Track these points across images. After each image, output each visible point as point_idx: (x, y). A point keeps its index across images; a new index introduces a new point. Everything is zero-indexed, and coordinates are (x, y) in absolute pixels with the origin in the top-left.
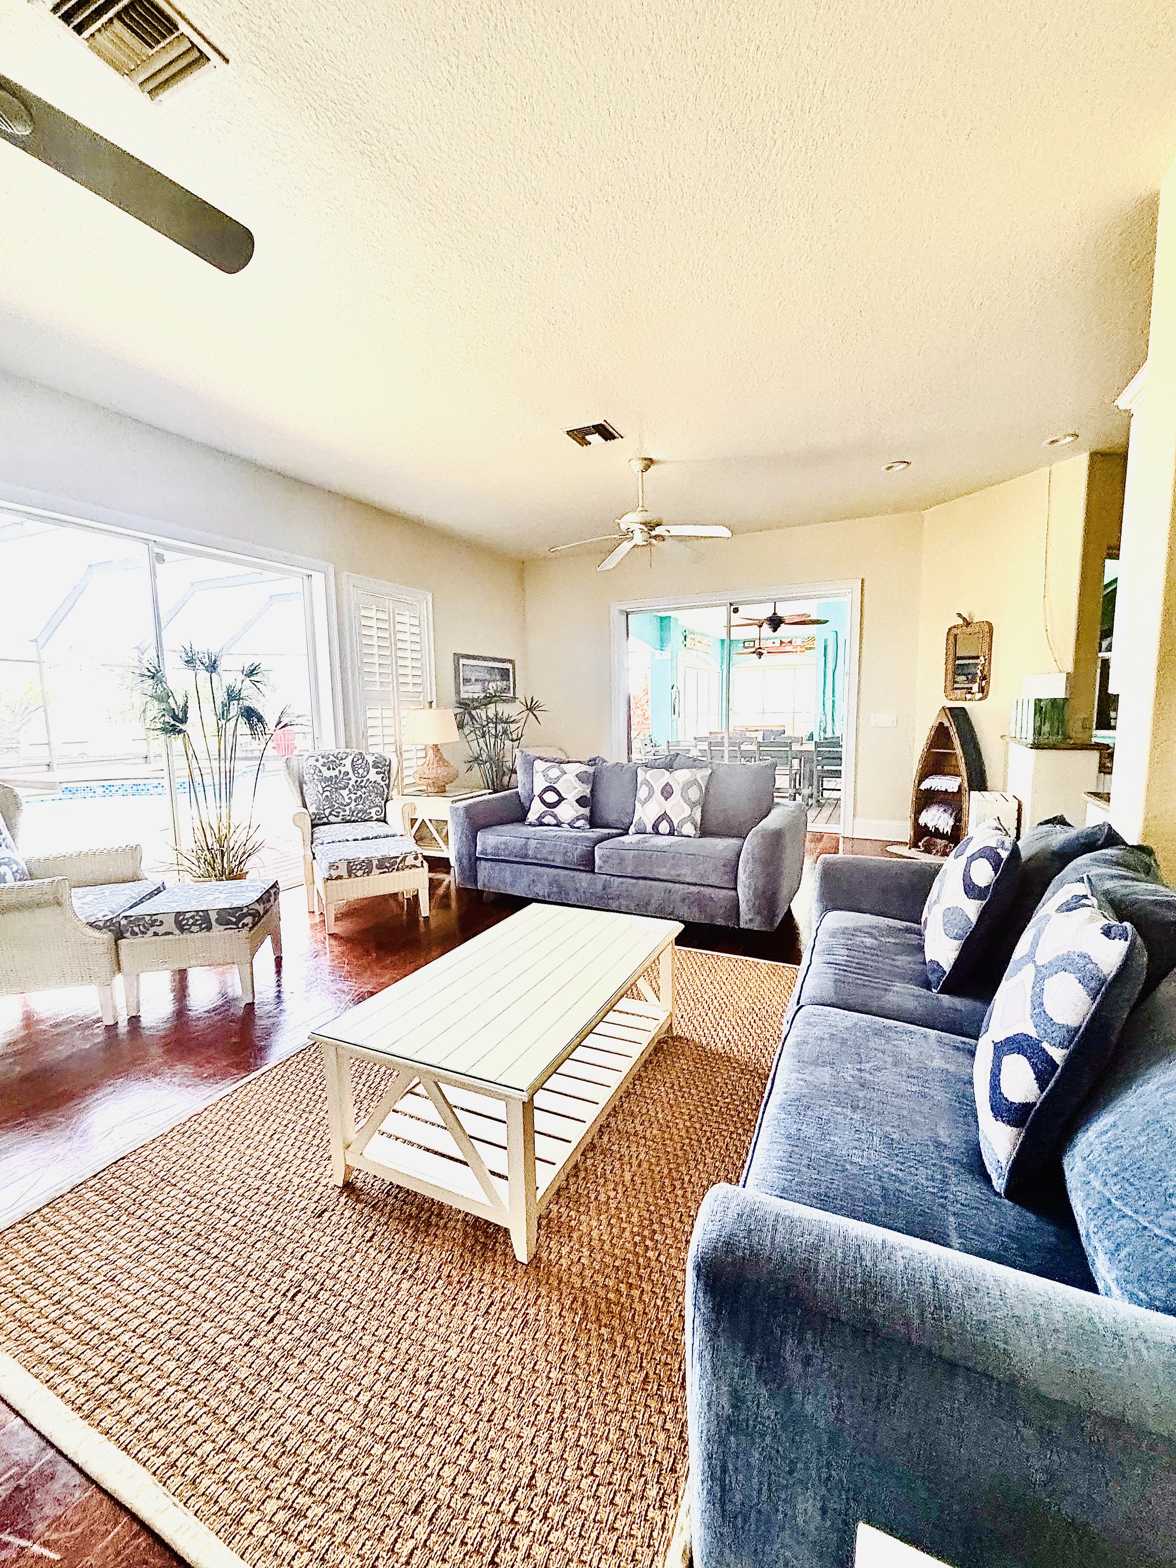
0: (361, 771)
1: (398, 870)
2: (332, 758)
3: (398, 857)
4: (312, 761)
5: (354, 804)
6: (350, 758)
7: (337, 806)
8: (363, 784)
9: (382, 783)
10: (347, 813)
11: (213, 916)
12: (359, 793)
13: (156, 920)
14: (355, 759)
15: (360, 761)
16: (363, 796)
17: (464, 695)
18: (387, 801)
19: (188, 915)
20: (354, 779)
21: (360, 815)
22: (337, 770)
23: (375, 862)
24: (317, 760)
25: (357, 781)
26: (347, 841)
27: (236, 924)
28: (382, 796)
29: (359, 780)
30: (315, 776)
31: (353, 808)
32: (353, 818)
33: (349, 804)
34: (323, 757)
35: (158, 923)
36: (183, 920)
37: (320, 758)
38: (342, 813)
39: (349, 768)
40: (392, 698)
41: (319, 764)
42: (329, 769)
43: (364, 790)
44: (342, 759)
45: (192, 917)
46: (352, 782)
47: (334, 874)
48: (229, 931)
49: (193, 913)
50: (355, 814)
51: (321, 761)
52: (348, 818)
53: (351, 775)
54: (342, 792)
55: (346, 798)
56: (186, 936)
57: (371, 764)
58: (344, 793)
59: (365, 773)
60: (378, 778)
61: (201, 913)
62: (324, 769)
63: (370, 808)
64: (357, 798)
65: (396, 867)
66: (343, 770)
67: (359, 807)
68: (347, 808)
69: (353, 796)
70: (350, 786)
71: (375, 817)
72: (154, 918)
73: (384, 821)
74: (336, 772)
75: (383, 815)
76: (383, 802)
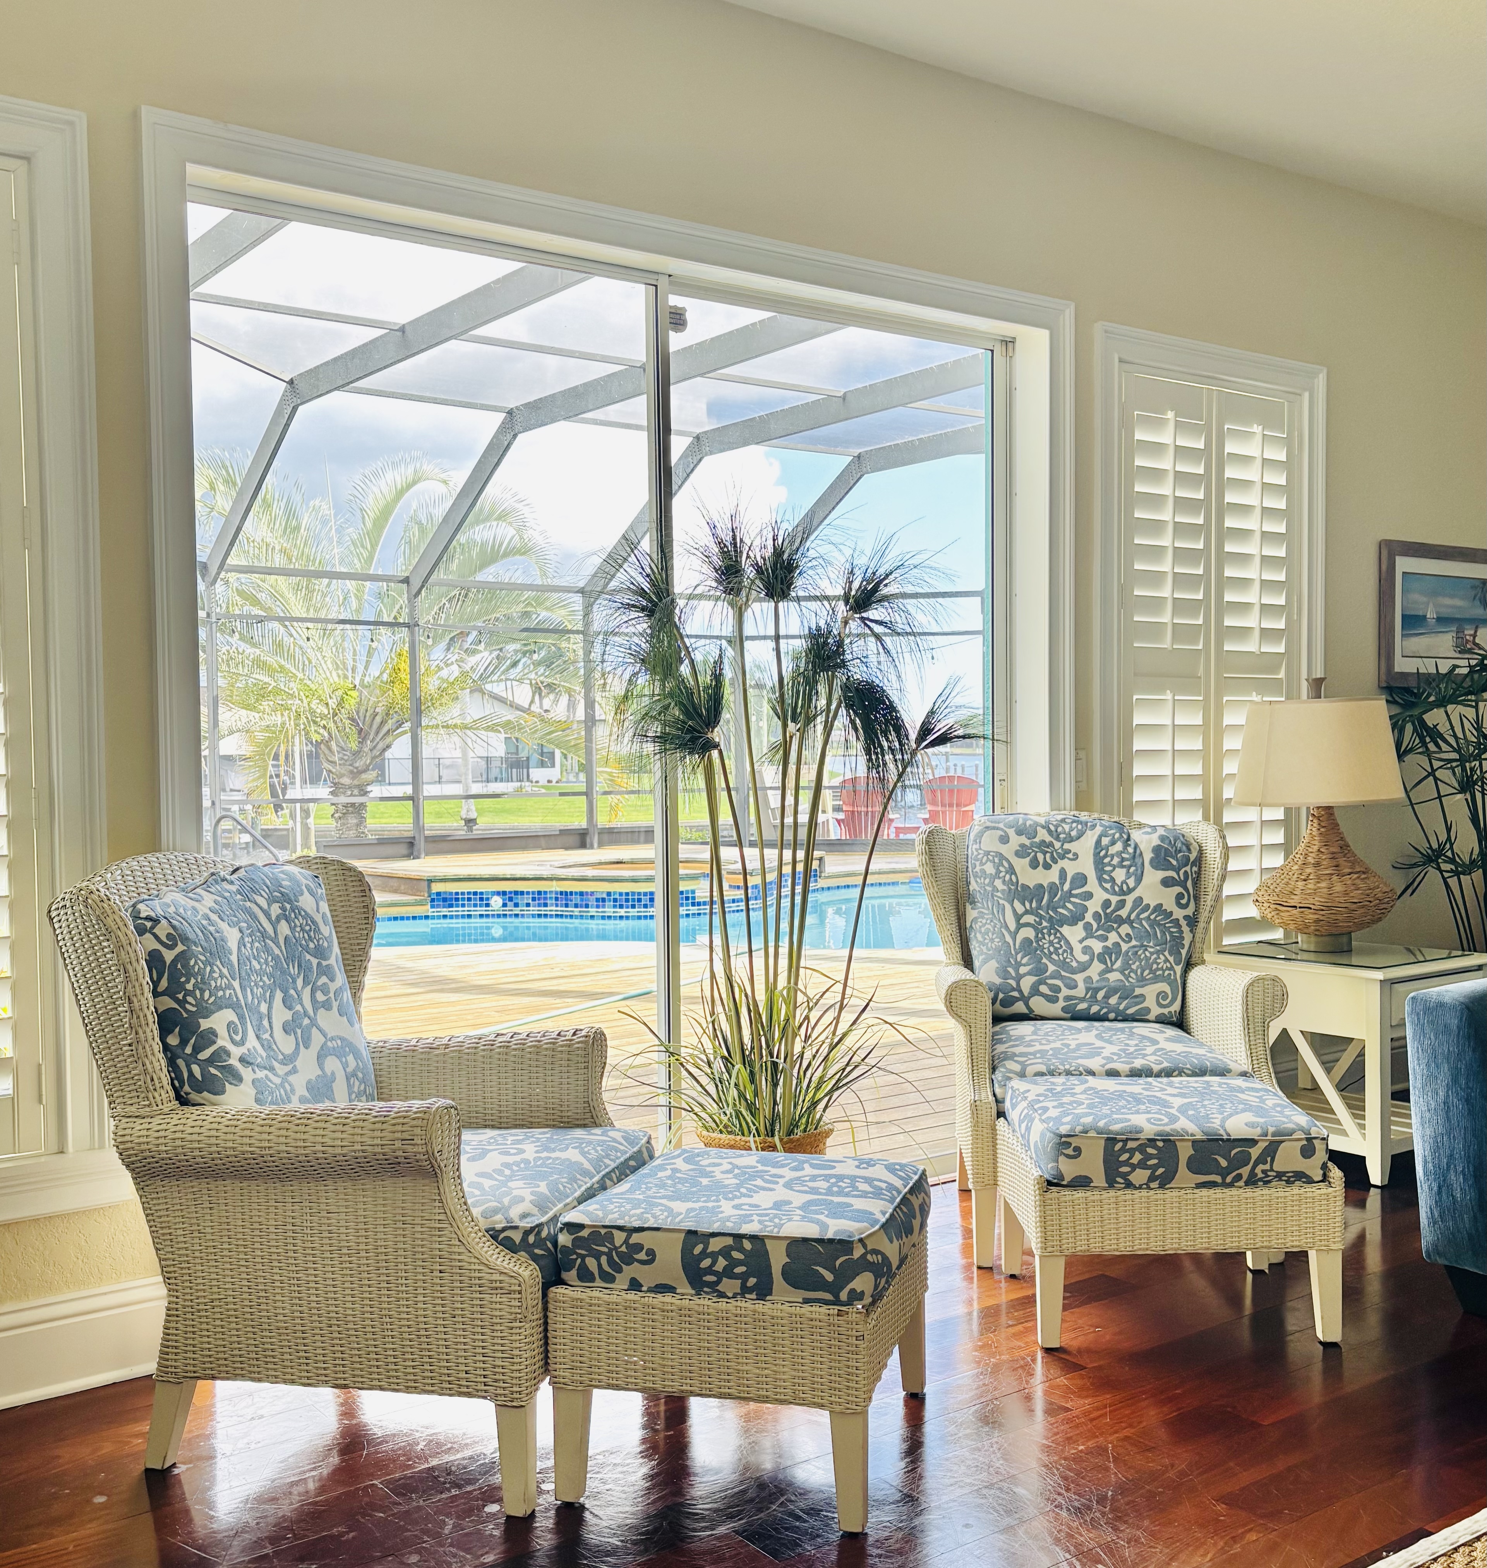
0: (1120, 875)
1: (1252, 1181)
2: (1043, 835)
3: (1253, 1142)
5: (1097, 967)
6: (1090, 839)
7: (1051, 968)
8: (1124, 913)
9: (1179, 914)
10: (1080, 991)
11: (778, 1259)
12: (1113, 937)
13: (639, 1247)
14: (1105, 841)
15: (1119, 846)
16: (1124, 947)
17: (1402, 665)
18: (1189, 965)
19: (715, 1245)
20: (1100, 896)
21: (1113, 1001)
22: (1055, 869)
23: (1185, 1152)
24: (1004, 840)
25: (1107, 904)
27: (834, 1289)
28: (1175, 951)
29: (1114, 899)
30: (998, 883)
31: (1096, 978)
32: (1095, 1009)
33: (1084, 967)
34: (1019, 833)
35: (642, 1256)
37: (1011, 832)
38: (1065, 992)
39: (1086, 865)
40: (1201, 672)
41: (1008, 850)
42: (1034, 864)
43: (1125, 929)
44: (1071, 840)
45: (725, 1252)
46: (1094, 906)
47: (1069, 1169)
48: (816, 1308)
49: (729, 1241)
50: (1100, 995)
51: (1016, 841)
52: (1083, 1006)
53: (1092, 885)
54: (1066, 930)
55: (1077, 948)
56: (706, 1302)
57: (1148, 856)
58: (1073, 934)
59: (1131, 882)
60: (1167, 898)
61: (747, 1245)
62: (1021, 865)
63: (1143, 981)
64: (1107, 951)
65: (1245, 1171)
66: (1072, 868)
67: (1114, 976)
68: (1079, 978)
69: (1097, 946)
70: (1089, 917)
71: (1156, 1011)
72: (635, 1238)
73: (1180, 1023)
74: (1053, 876)
75: (1177, 1006)
76: (1179, 969)
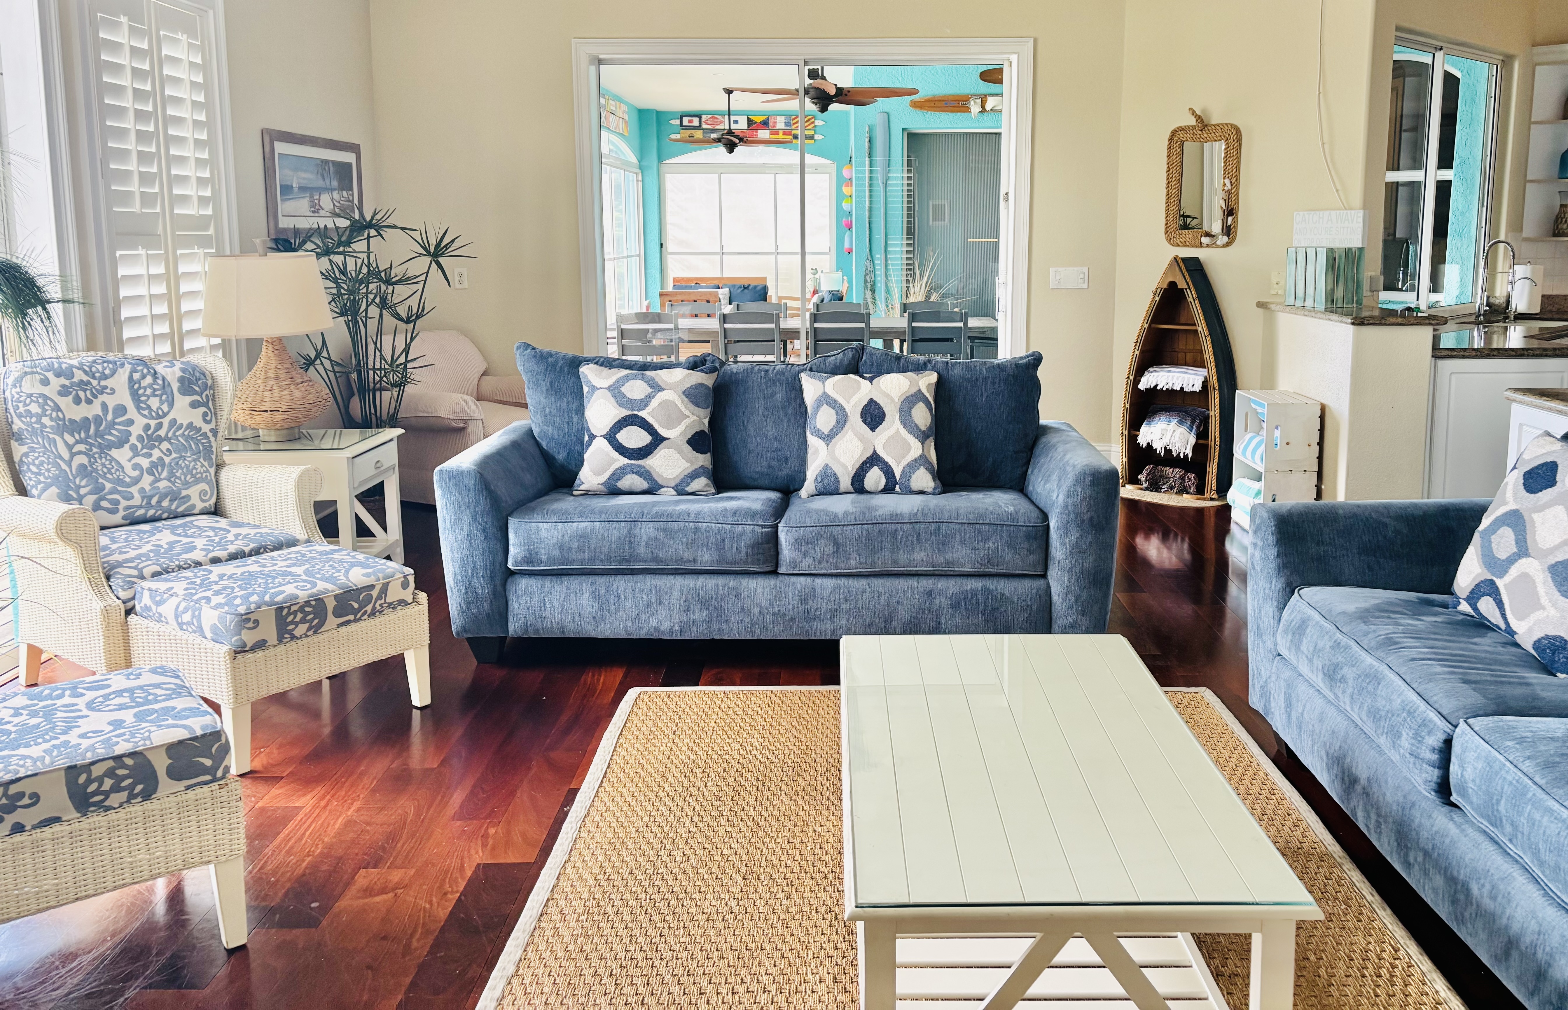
0: (154, 403)
1: (373, 614)
2: (79, 375)
3: (372, 587)
4: (31, 386)
5: (147, 479)
6: (123, 375)
7: (108, 486)
8: (162, 433)
9: (206, 428)
10: (137, 500)
11: (161, 763)
12: (156, 453)
13: (21, 795)
14: (136, 376)
15: (149, 380)
16: (167, 460)
17: (285, 223)
18: (219, 467)
19: (97, 771)
20: (140, 422)
21: (165, 504)
22: (97, 403)
23: (331, 604)
24: (45, 382)
25: (147, 427)
26: (198, 564)
27: (212, 771)
28: (208, 458)
29: (153, 423)
30: (46, 420)
31: (148, 488)
32: (151, 513)
33: (136, 481)
34: (58, 375)
35: (26, 801)
36: (89, 781)
37: (50, 375)
38: (124, 503)
39: (124, 397)
40: (160, 231)
41: (50, 391)
42: (77, 401)
43: (165, 446)
44: (106, 377)
45: (110, 773)
46: (136, 430)
49: (111, 763)
50: (154, 501)
51: (56, 383)
52: (141, 512)
53: (132, 412)
54: (114, 453)
55: (128, 467)
56: (96, 819)
57: (175, 386)
58: (122, 455)
59: (165, 408)
60: (196, 417)
61: (129, 761)
62: (65, 403)
63: (187, 485)
64: (154, 465)
65: (369, 608)
66: (112, 402)
67: (163, 485)
68: (134, 490)
69: (145, 463)
70: (133, 440)
71: (200, 506)
73: (217, 511)
74: (96, 409)
75: (213, 500)
76: (212, 471)
